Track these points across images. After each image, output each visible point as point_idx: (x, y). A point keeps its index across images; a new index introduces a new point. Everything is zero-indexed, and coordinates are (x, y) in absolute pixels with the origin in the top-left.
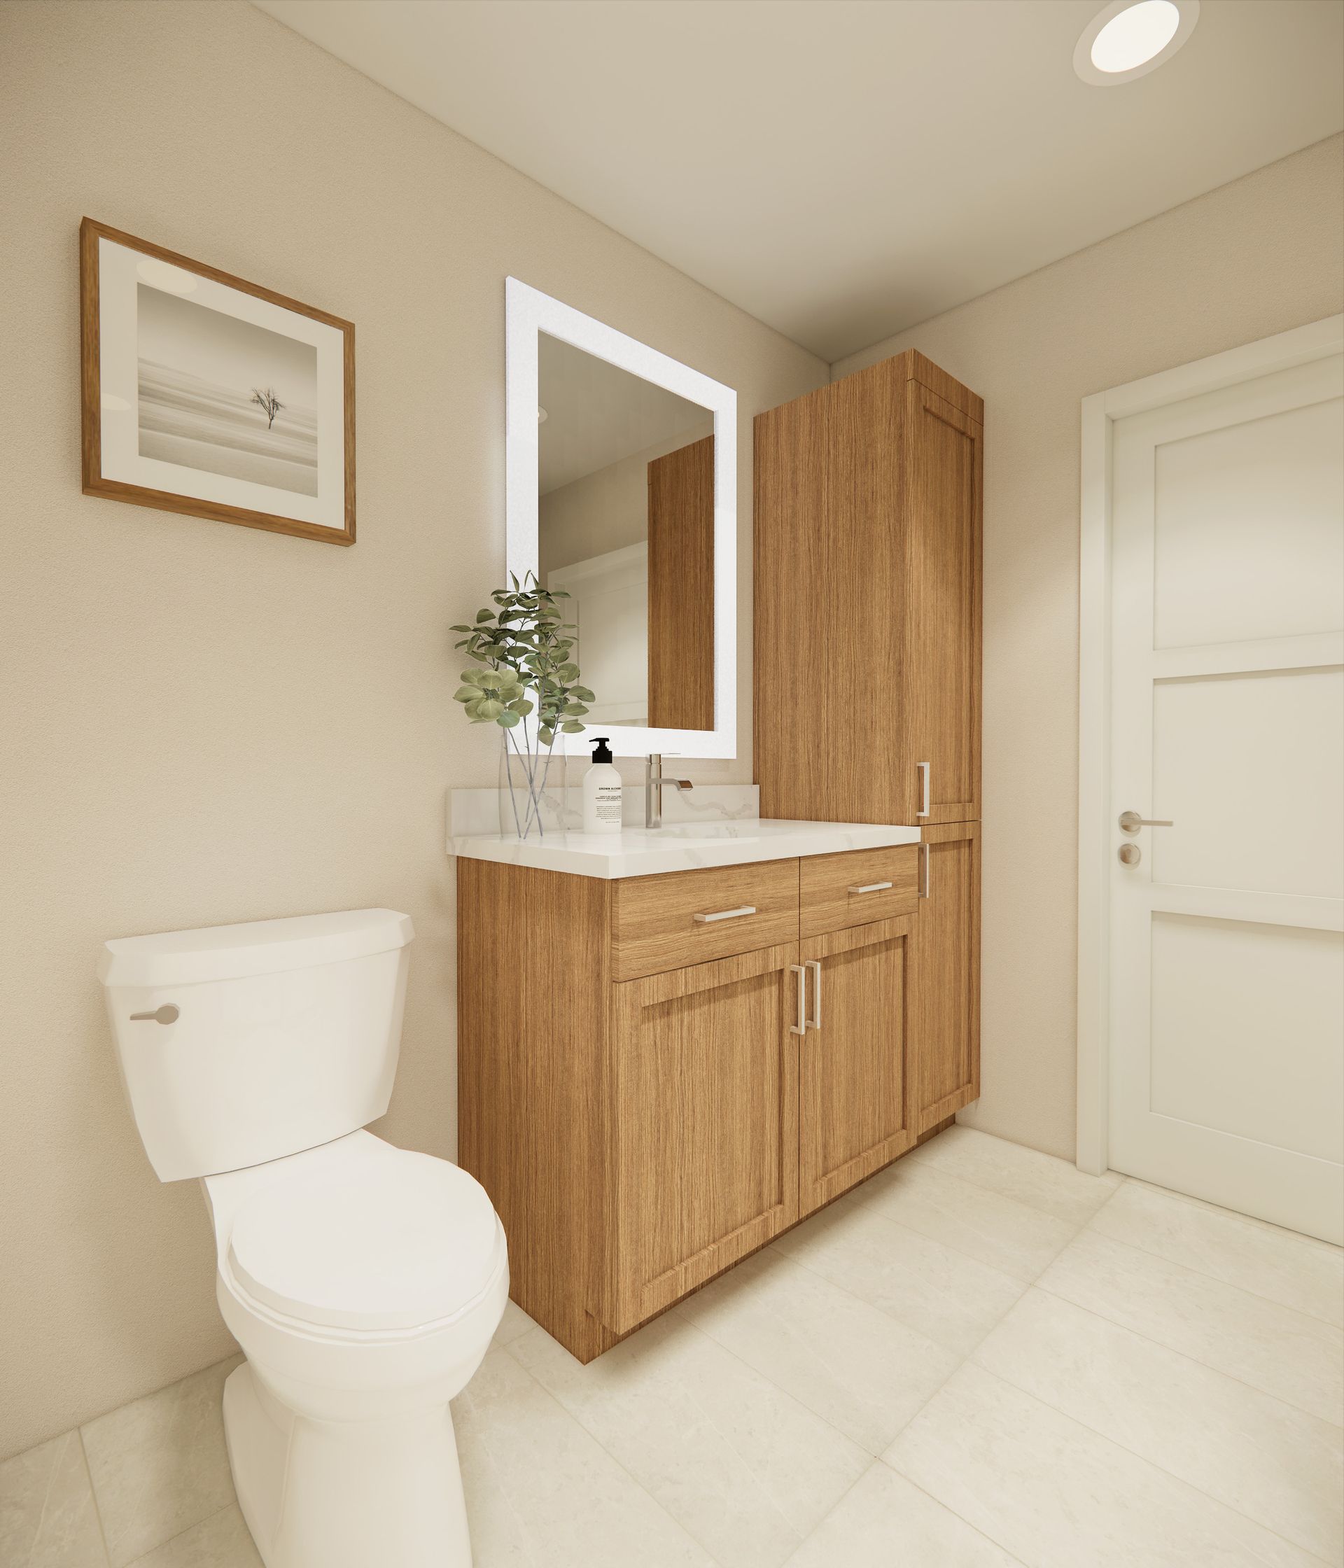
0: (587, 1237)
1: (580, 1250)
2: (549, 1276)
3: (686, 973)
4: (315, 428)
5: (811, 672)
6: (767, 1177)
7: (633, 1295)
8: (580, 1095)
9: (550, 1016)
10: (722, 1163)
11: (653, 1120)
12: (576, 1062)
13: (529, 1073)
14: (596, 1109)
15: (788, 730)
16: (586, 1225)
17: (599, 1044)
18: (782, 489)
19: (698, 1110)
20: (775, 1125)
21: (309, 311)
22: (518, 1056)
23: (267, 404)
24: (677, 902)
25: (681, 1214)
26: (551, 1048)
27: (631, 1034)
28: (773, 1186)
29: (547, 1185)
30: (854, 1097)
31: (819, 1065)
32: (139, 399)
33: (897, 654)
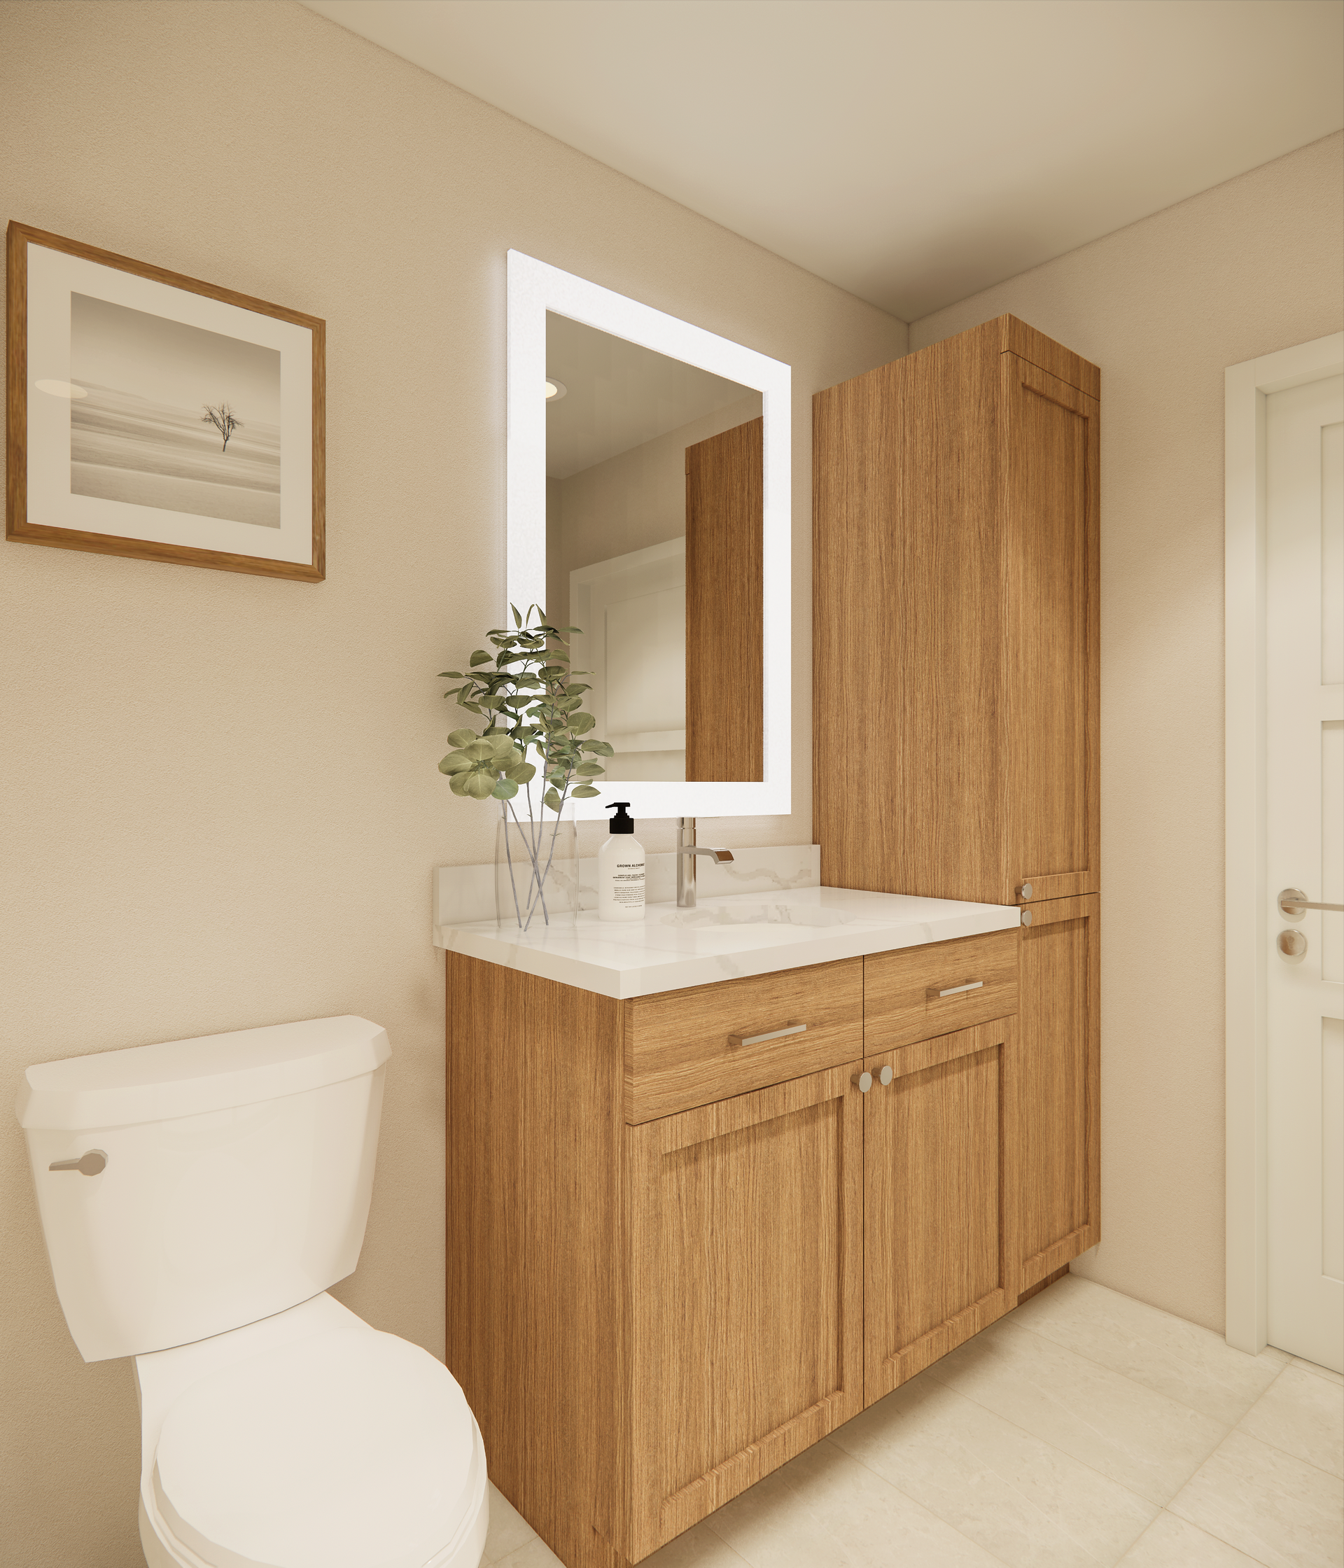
0: (594, 1436)
1: (587, 1451)
2: (550, 1476)
3: (718, 1109)
4: (278, 447)
5: (883, 709)
6: (823, 1357)
7: (651, 1514)
8: (587, 1259)
9: (553, 1156)
10: (765, 1342)
11: (677, 1292)
12: (583, 1217)
13: (528, 1224)
14: (605, 1279)
15: (856, 779)
16: (594, 1421)
17: (609, 1199)
18: (847, 483)
19: (733, 1277)
20: (833, 1291)
21: (271, 309)
22: (515, 1200)
23: (221, 422)
24: (707, 1022)
25: (713, 1408)
26: (553, 1195)
27: (648, 1189)
28: (830, 1368)
29: (548, 1364)
30: (935, 1251)
31: (889, 1213)
32: (72, 427)
33: (990, 691)
